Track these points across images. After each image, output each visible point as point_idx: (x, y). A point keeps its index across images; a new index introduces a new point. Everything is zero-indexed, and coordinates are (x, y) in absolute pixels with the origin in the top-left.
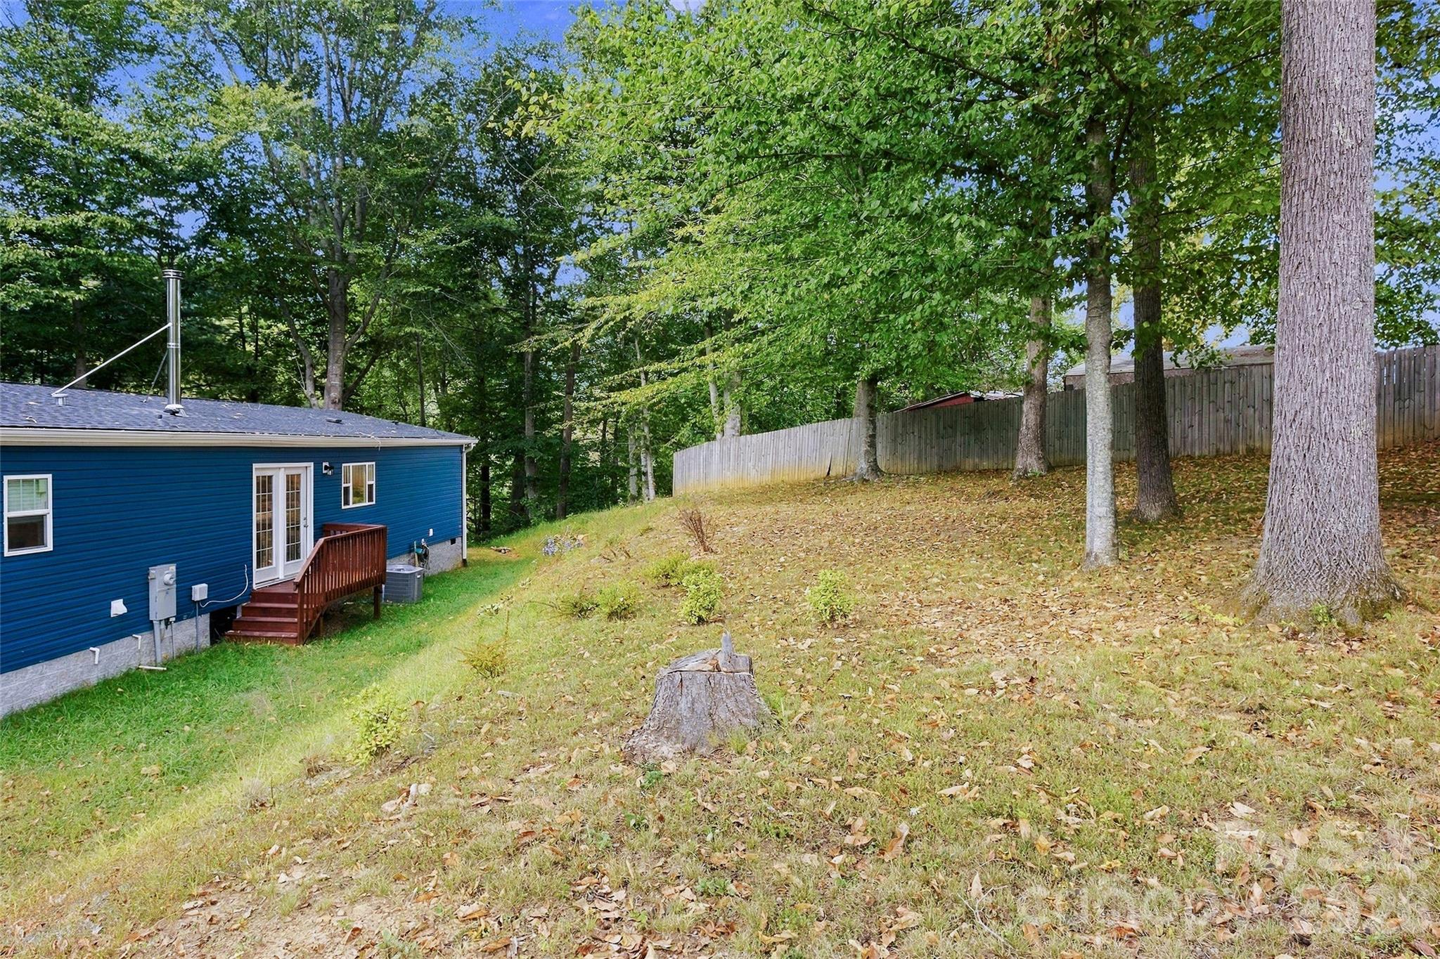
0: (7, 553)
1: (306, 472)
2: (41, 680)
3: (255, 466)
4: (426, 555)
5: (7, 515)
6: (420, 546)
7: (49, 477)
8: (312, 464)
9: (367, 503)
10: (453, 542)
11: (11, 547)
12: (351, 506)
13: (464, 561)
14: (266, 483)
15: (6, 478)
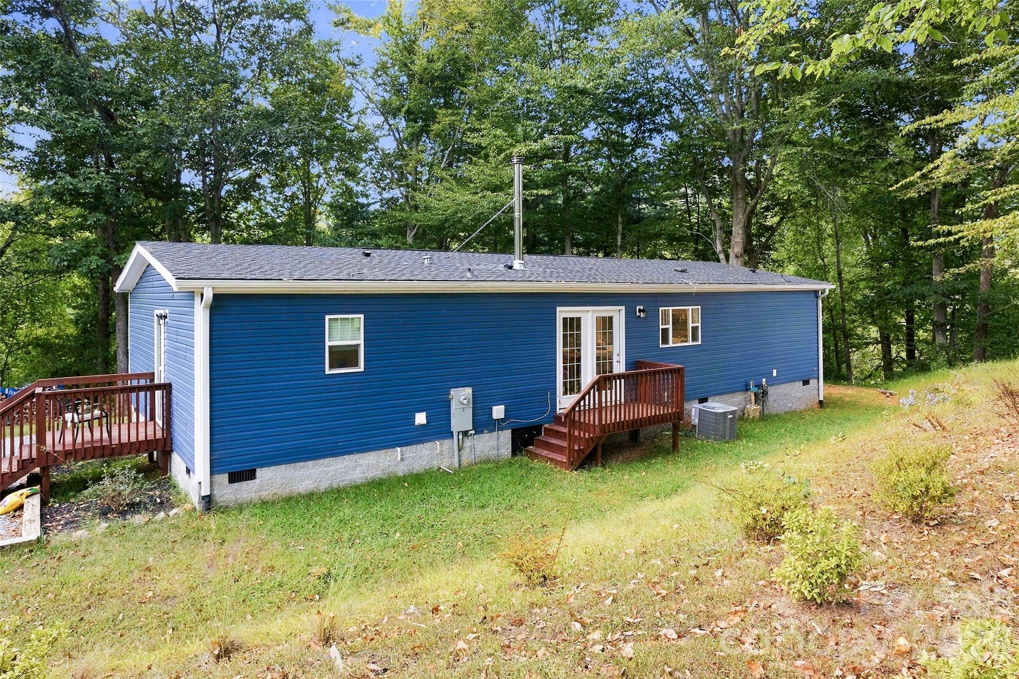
0: (328, 371)
1: (618, 314)
2: (355, 467)
3: (558, 309)
4: (765, 393)
5: (328, 343)
6: (759, 386)
7: (362, 316)
8: (623, 308)
9: (691, 343)
10: (806, 382)
11: (331, 367)
12: (671, 345)
13: (821, 402)
14: (573, 325)
15: (327, 317)
